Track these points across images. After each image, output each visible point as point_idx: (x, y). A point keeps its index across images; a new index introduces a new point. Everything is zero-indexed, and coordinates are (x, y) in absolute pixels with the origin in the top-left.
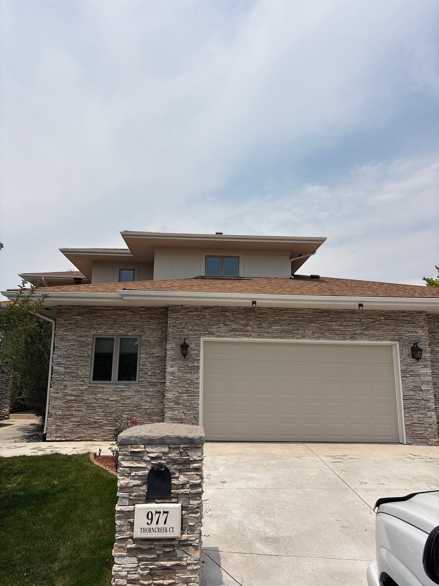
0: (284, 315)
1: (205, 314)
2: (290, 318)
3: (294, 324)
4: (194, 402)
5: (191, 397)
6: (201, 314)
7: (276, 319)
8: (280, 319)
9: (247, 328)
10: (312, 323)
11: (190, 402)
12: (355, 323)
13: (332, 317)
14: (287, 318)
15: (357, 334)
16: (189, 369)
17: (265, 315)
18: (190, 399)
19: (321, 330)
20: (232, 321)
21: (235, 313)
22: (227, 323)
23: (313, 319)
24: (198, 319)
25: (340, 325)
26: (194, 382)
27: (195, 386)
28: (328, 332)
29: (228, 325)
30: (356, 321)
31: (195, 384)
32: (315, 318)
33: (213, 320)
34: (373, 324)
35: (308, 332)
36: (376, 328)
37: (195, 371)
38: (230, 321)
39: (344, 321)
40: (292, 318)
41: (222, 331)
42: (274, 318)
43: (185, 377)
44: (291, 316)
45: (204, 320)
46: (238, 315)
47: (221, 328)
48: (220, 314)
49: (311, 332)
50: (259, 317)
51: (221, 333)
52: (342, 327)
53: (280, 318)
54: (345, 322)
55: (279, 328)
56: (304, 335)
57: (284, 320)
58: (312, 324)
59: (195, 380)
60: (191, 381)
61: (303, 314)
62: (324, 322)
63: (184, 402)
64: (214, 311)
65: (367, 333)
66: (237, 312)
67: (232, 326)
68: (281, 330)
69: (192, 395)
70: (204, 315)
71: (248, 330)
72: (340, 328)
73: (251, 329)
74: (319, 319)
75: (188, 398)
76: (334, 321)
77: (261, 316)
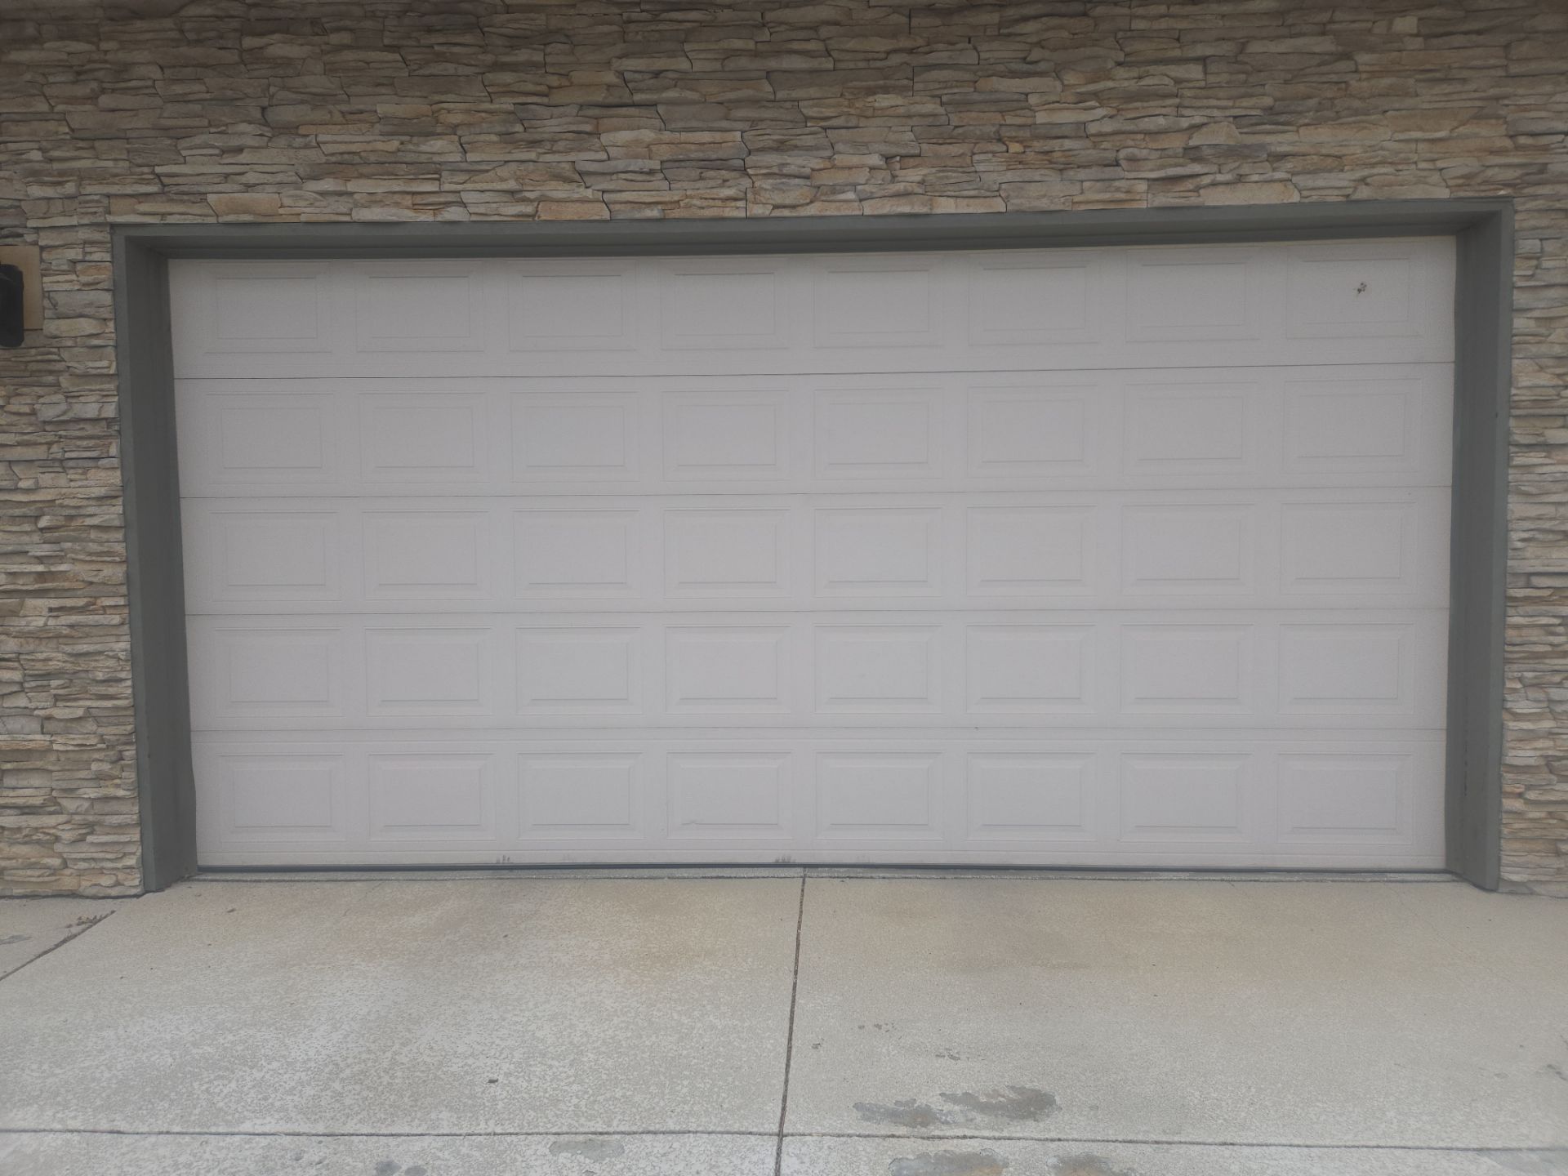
0: (687, 47)
1: (122, 56)
2: (731, 64)
3: (755, 102)
4: (91, 648)
5: (74, 619)
6: (95, 57)
7: (628, 76)
8: (657, 74)
9: (423, 148)
10: (886, 90)
11: (68, 649)
12: (1195, 72)
13: (1034, 39)
14: (708, 66)
15: (1206, 152)
16: (50, 438)
17: (549, 49)
18: (66, 631)
19: (950, 140)
20: (319, 100)
21: (335, 39)
22: (286, 114)
23: (896, 59)
24: (81, 90)
25: (1082, 98)
26: (89, 521)
27: (93, 547)
28: (994, 153)
29: (290, 129)
30: (1203, 60)
31: (93, 535)
32: (911, 51)
33: (183, 99)
34: (1334, 78)
35: (855, 160)
36: (1357, 104)
37: (87, 449)
38: (302, 102)
39: (1119, 64)
40: (743, 62)
41: (251, 178)
42: (616, 64)
43: (27, 491)
44: (738, 44)
45: (127, 101)
46: (362, 55)
47: (244, 157)
48: (231, 57)
49: (875, 160)
50: (513, 67)
51: (249, 187)
52: (1100, 112)
53: (659, 64)
54: (1121, 72)
55: (648, 135)
56: (826, 179)
57: (684, 80)
58: (883, 101)
59: (91, 510)
60: (71, 518)
61: (824, 32)
62: (967, 76)
63: (31, 648)
64: (191, 36)
65: (1281, 142)
66: (351, 30)
67: (321, 138)
68: (665, 152)
69: (81, 602)
70: (126, 67)
71: (436, 159)
72: (1084, 116)
73: (457, 157)
74: (932, 59)
75: (51, 622)
76: (1042, 66)
77: (522, 56)
